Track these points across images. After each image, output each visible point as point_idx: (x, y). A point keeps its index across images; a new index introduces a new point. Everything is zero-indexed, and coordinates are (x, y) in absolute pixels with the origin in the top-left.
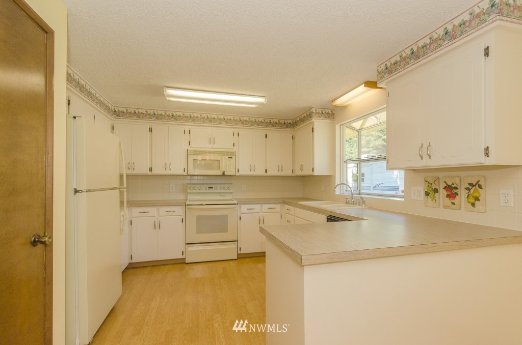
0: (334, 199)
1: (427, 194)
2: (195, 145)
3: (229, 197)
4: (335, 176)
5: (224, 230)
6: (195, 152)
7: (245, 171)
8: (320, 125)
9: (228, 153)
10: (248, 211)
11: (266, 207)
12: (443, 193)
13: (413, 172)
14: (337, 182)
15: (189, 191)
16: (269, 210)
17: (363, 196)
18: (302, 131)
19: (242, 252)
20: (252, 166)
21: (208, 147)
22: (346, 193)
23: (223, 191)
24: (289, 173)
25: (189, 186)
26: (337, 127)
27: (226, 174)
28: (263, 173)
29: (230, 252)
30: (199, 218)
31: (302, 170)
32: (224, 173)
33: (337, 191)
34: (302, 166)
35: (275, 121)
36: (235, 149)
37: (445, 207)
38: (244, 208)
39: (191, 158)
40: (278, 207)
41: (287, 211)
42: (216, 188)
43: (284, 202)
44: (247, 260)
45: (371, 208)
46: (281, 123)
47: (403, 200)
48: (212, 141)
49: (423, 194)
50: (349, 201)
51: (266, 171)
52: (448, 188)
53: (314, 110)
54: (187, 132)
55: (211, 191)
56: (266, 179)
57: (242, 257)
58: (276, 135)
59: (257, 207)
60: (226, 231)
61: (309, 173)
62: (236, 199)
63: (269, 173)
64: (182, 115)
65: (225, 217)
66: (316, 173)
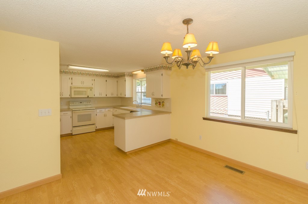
0: (133, 106)
1: (156, 104)
2: (75, 84)
3: (90, 106)
4: (133, 98)
5: (90, 120)
6: (75, 88)
7: (97, 95)
8: (128, 79)
9: (90, 88)
10: (100, 112)
11: (107, 110)
12: (158, 104)
13: (153, 99)
14: (134, 100)
15: (70, 104)
16: (108, 111)
17: (142, 105)
18: (120, 80)
19: (97, 128)
20: (100, 93)
21: (81, 85)
22: (137, 104)
23: (87, 104)
24: (116, 96)
25: (70, 102)
26: (134, 80)
27: (89, 97)
28: (105, 96)
29: (92, 129)
30: (78, 116)
31: (121, 95)
32: (88, 96)
33: (134, 103)
34: (121, 93)
35: (110, 75)
36: (93, 86)
37: (159, 107)
38: (98, 110)
39: (73, 91)
40: (112, 109)
41: (115, 111)
42: (83, 103)
43: (114, 107)
44: (100, 131)
45: (143, 108)
46: (112, 76)
47: (151, 105)
48: (82, 82)
49: (155, 104)
50: (138, 106)
51: (106, 95)
52: (159, 102)
53: (126, 74)
54: (71, 79)
55: (81, 104)
56: (106, 99)
57: (97, 130)
58: (110, 80)
59: (103, 110)
60: (91, 120)
61: (124, 96)
62: (94, 107)
63: (107, 96)
64: (68, 71)
65: (90, 115)
66: (127, 96)
